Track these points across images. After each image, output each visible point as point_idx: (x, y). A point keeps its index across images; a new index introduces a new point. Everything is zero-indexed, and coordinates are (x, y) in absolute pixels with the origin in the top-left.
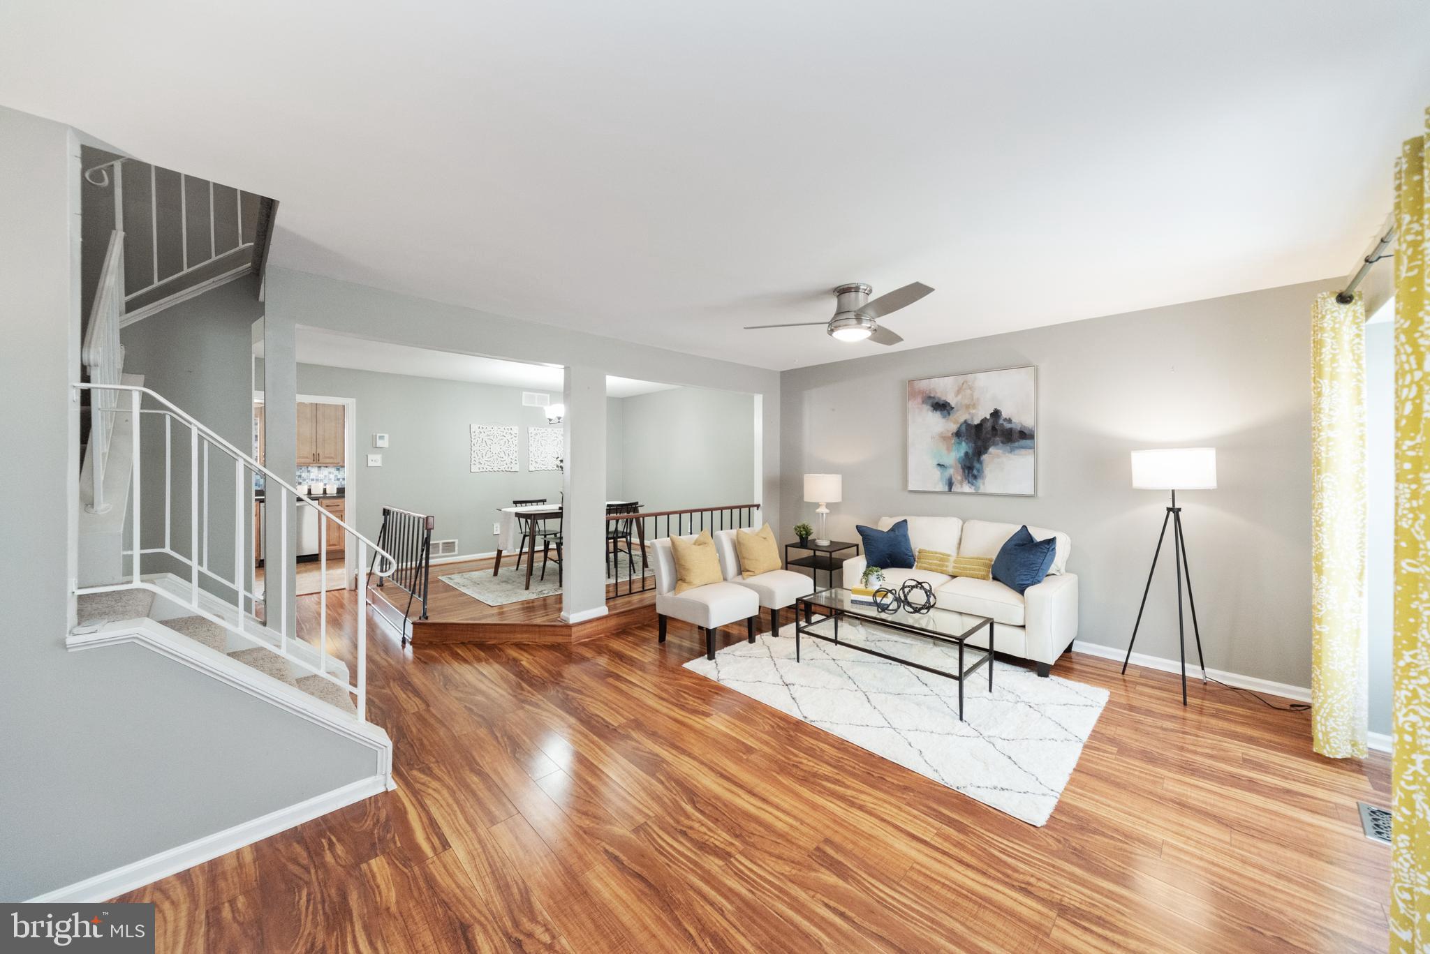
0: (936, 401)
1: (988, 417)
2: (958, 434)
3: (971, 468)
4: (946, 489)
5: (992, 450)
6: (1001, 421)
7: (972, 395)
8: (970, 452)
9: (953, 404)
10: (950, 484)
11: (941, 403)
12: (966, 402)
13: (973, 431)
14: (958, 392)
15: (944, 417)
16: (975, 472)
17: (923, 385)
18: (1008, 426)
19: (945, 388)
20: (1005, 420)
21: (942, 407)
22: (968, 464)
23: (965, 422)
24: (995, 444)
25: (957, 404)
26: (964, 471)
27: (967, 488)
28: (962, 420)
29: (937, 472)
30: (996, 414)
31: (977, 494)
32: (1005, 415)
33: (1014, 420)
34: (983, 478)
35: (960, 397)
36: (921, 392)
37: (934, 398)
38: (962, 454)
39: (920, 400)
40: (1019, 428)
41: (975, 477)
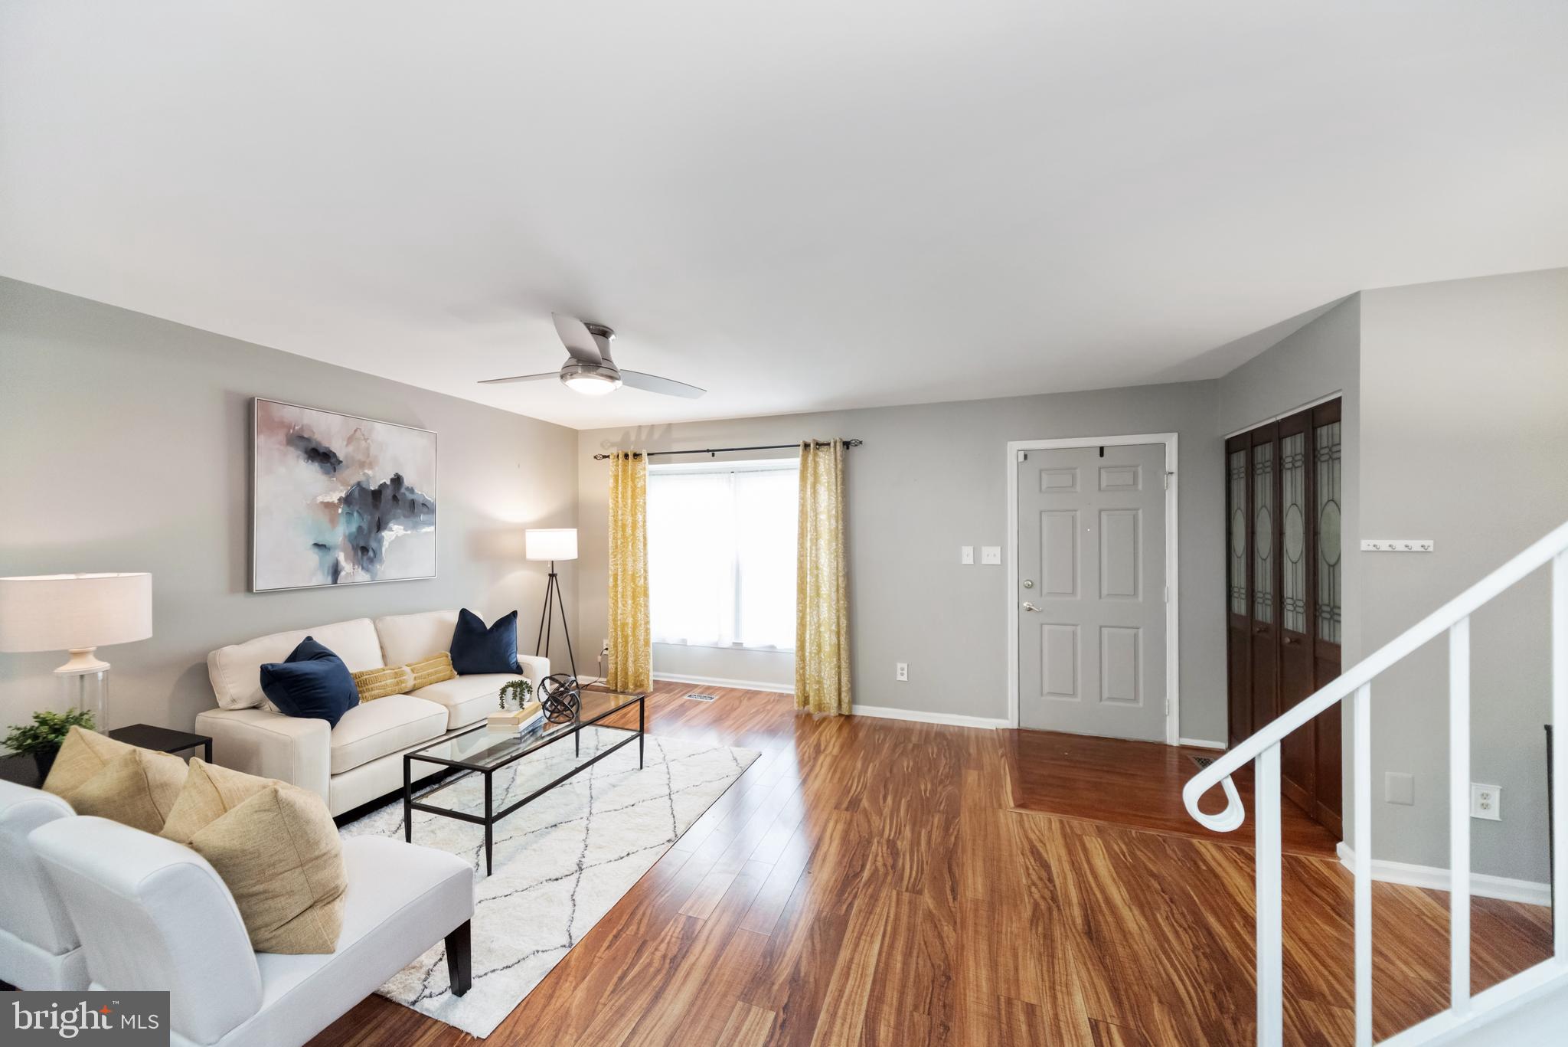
0: (313, 445)
1: (388, 482)
2: (347, 500)
3: (364, 550)
4: (329, 580)
5: (391, 525)
6: (403, 490)
7: (368, 449)
8: (365, 526)
9: (341, 456)
10: (336, 572)
11: (321, 451)
12: (360, 457)
13: (370, 499)
14: (350, 440)
15: (327, 473)
16: (371, 554)
17: (290, 414)
18: (410, 496)
19: (330, 431)
20: (407, 489)
21: (322, 456)
22: (362, 544)
23: (359, 484)
24: (395, 517)
25: (346, 457)
26: (356, 554)
27: (362, 576)
28: (353, 481)
29: (313, 557)
30: (397, 480)
31: (373, 583)
32: (408, 481)
33: (416, 491)
34: (381, 561)
35: (351, 449)
36: (283, 424)
37: (308, 440)
38: (354, 528)
39: (281, 436)
40: (421, 501)
41: (371, 561)
